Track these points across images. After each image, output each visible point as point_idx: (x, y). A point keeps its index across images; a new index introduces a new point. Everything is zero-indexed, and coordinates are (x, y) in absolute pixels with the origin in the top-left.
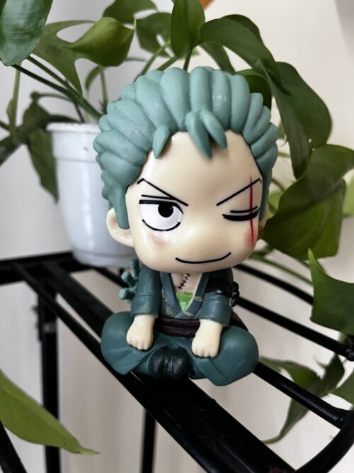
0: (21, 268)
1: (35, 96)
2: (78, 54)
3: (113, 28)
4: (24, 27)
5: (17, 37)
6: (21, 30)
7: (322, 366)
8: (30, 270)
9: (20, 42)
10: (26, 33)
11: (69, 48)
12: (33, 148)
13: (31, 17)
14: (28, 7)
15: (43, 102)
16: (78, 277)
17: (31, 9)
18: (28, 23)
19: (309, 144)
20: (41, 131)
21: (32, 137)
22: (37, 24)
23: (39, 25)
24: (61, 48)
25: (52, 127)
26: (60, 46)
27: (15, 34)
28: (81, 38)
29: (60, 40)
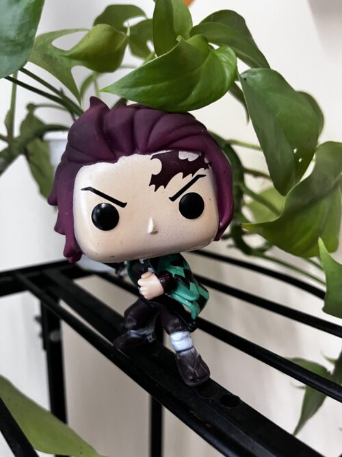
0: (23, 278)
1: (31, 107)
2: (74, 62)
3: (107, 34)
4: (15, 38)
5: (8, 49)
6: (13, 41)
7: (331, 361)
8: (32, 279)
9: (12, 53)
10: (18, 44)
11: (65, 56)
12: (31, 158)
13: (21, 28)
14: (18, 18)
15: (39, 113)
16: (82, 283)
17: (20, 20)
18: (19, 34)
19: (295, 155)
20: (38, 141)
21: (30, 147)
22: (27, 35)
23: (30, 35)
24: (57, 56)
25: (50, 136)
26: (56, 54)
27: (7, 46)
28: (76, 46)
29: (55, 48)
